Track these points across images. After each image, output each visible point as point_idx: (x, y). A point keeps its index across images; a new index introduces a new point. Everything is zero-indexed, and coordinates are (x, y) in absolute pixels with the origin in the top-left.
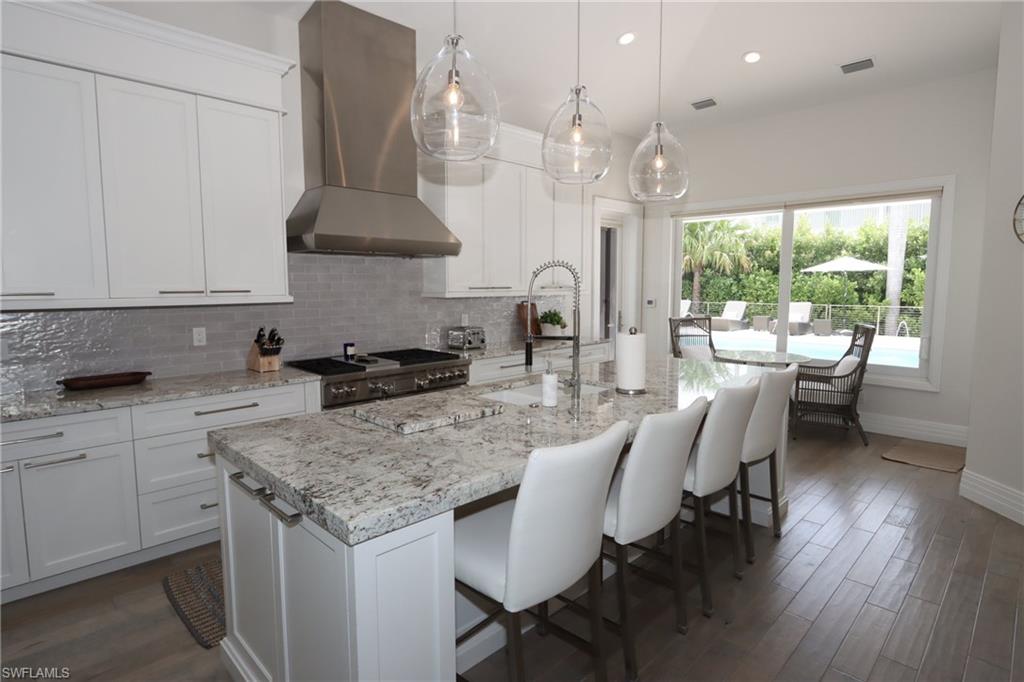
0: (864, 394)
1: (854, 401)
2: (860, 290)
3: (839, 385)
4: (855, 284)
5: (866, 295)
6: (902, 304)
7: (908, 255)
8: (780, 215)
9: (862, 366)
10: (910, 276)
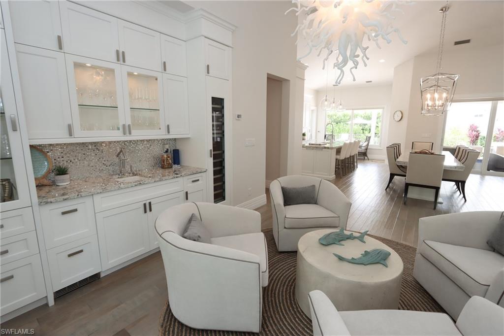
0: (368, 150)
1: (366, 151)
2: (363, 129)
3: (363, 148)
4: (361, 128)
5: (364, 131)
6: (376, 134)
7: (377, 118)
8: (351, 111)
9: (368, 145)
10: (378, 125)
